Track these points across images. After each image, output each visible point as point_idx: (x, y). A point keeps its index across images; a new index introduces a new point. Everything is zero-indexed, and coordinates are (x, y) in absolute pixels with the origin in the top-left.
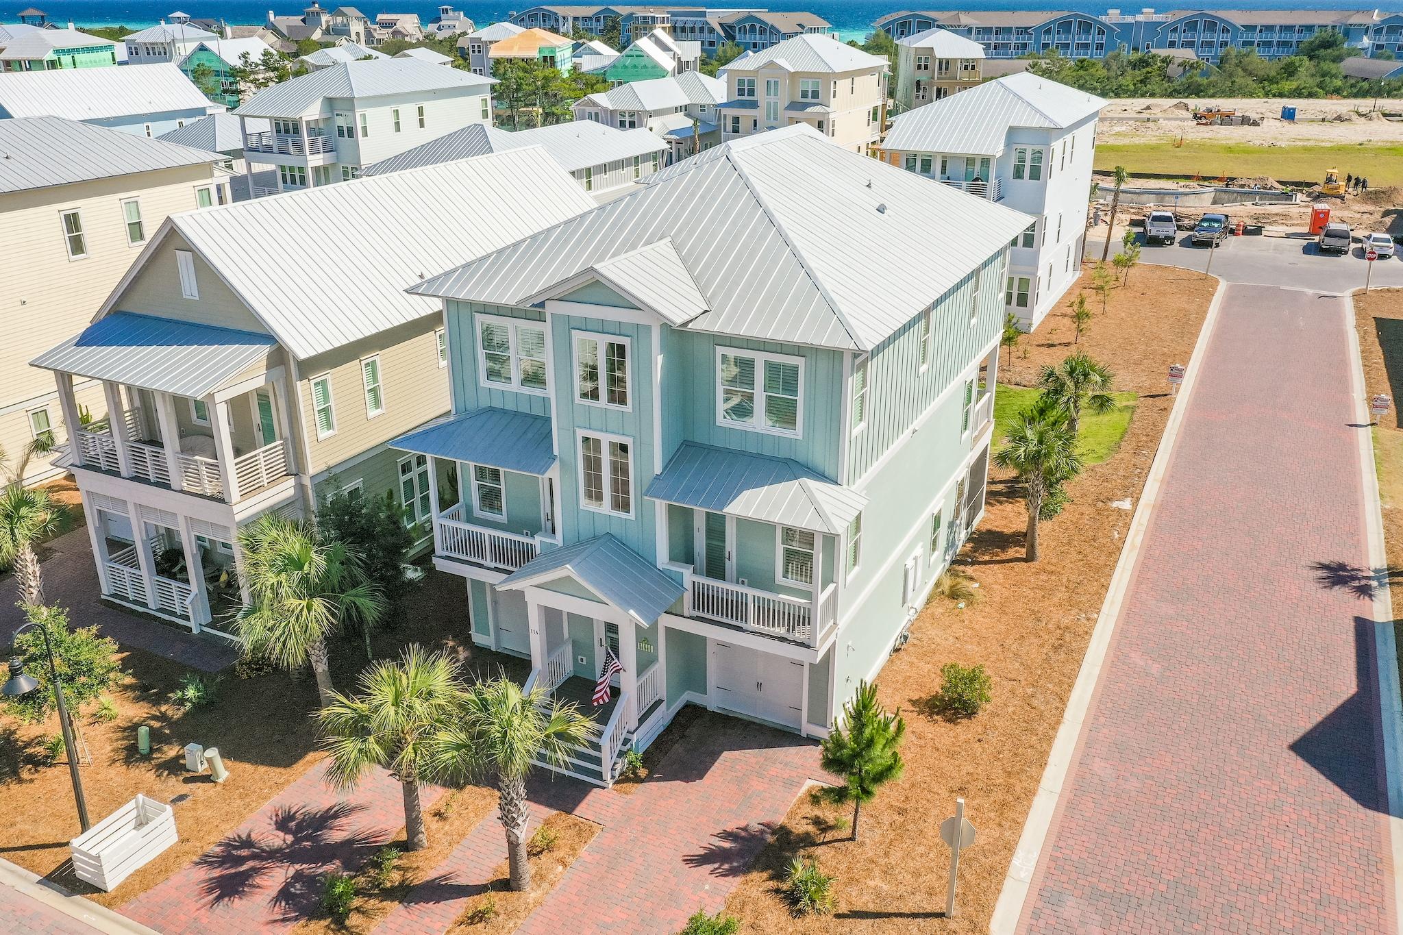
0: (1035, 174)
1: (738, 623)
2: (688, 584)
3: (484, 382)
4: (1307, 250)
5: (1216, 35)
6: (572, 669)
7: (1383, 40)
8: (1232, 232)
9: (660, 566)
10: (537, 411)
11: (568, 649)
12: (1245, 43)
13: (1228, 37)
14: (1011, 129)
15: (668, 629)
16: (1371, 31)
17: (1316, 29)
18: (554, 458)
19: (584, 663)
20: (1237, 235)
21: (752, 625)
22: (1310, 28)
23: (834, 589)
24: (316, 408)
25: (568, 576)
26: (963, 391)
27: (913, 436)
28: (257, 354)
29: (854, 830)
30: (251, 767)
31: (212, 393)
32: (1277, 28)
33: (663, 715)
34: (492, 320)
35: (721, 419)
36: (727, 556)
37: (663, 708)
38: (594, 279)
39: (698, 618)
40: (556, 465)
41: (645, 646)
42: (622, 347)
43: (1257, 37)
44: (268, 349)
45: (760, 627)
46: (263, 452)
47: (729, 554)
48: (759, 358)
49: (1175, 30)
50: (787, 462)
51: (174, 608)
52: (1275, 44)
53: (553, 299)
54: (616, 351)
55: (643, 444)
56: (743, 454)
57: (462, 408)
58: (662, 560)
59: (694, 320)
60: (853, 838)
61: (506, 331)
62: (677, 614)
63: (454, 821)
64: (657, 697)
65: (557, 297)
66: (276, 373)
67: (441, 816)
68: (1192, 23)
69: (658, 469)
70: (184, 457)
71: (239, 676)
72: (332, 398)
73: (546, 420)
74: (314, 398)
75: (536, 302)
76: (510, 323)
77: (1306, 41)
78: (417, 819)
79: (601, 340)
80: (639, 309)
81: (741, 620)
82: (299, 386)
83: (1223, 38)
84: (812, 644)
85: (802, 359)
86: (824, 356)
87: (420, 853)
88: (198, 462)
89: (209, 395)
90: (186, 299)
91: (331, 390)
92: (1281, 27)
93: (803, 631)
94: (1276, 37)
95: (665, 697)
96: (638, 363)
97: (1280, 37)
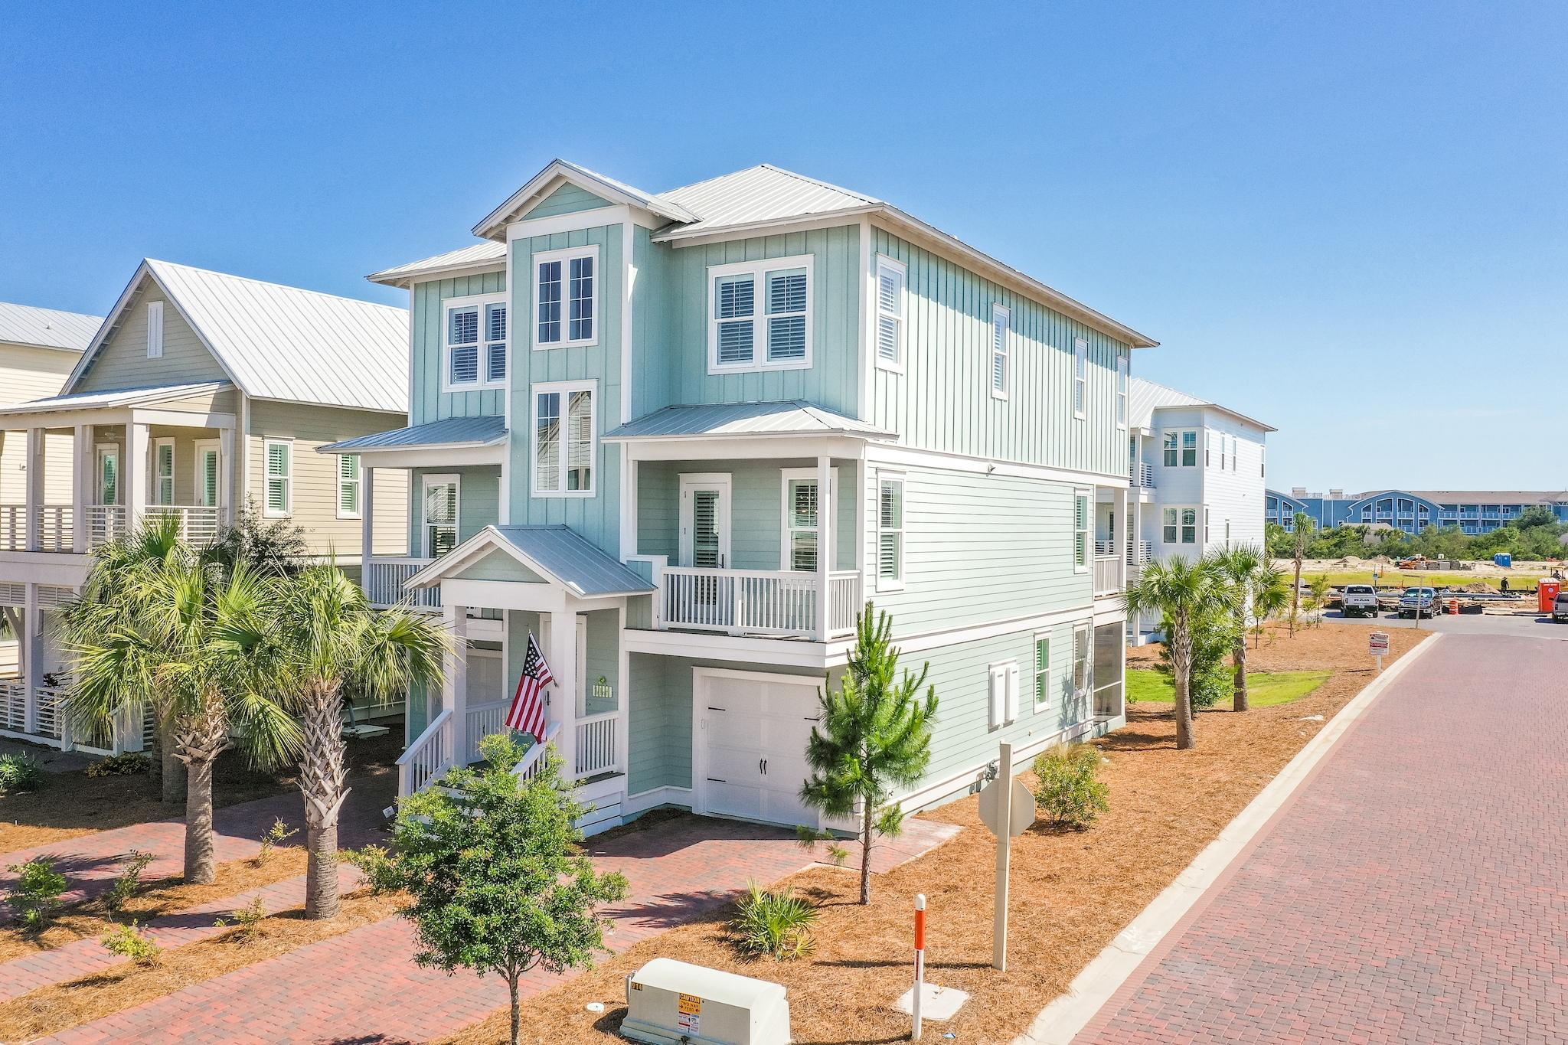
0: (1190, 458)
1: (724, 628)
2: (658, 580)
3: (448, 386)
4: (1537, 621)
5: (1413, 514)
8: (1446, 611)
9: (623, 560)
10: (488, 412)
12: (1446, 523)
13: (1426, 516)
14: (1157, 410)
17: (1523, 508)
18: (505, 432)
20: (1454, 613)
21: (738, 627)
22: (1516, 508)
23: (856, 577)
24: (267, 476)
25: (490, 543)
26: (1071, 499)
27: (990, 477)
28: (202, 389)
29: (864, 892)
30: (34, 829)
31: (130, 407)
32: (1480, 508)
33: (622, 798)
34: (461, 303)
35: (715, 367)
36: (720, 562)
37: (621, 784)
38: (559, 177)
39: (672, 630)
40: (507, 440)
41: (602, 689)
42: (588, 262)
43: (1459, 517)
44: (216, 386)
45: (751, 629)
46: (190, 511)
47: (723, 559)
48: (759, 271)
49: (1368, 509)
50: (792, 403)
51: (53, 729)
52: (1480, 523)
53: (515, 220)
54: (583, 267)
55: (608, 386)
56: (740, 404)
57: (419, 422)
58: (628, 548)
59: (679, 224)
60: (863, 902)
61: (475, 315)
62: (645, 627)
63: (270, 869)
64: (614, 768)
65: (521, 216)
66: (224, 420)
67: (255, 863)
68: (1386, 502)
69: (625, 417)
70: (94, 507)
71: (87, 774)
72: (292, 471)
73: (498, 417)
74: (267, 461)
75: (494, 224)
76: (478, 302)
77: (1514, 517)
78: (202, 839)
79: (565, 257)
80: (610, 204)
81: (726, 624)
82: (248, 440)
83: (1422, 516)
84: (818, 638)
85: (810, 257)
86: (836, 246)
87: (197, 886)
88: (107, 510)
89: (125, 409)
90: (150, 360)
91: (292, 462)
92: (1484, 506)
93: (807, 628)
94: (1479, 516)
95: (626, 771)
96: (605, 277)
97: (1484, 516)
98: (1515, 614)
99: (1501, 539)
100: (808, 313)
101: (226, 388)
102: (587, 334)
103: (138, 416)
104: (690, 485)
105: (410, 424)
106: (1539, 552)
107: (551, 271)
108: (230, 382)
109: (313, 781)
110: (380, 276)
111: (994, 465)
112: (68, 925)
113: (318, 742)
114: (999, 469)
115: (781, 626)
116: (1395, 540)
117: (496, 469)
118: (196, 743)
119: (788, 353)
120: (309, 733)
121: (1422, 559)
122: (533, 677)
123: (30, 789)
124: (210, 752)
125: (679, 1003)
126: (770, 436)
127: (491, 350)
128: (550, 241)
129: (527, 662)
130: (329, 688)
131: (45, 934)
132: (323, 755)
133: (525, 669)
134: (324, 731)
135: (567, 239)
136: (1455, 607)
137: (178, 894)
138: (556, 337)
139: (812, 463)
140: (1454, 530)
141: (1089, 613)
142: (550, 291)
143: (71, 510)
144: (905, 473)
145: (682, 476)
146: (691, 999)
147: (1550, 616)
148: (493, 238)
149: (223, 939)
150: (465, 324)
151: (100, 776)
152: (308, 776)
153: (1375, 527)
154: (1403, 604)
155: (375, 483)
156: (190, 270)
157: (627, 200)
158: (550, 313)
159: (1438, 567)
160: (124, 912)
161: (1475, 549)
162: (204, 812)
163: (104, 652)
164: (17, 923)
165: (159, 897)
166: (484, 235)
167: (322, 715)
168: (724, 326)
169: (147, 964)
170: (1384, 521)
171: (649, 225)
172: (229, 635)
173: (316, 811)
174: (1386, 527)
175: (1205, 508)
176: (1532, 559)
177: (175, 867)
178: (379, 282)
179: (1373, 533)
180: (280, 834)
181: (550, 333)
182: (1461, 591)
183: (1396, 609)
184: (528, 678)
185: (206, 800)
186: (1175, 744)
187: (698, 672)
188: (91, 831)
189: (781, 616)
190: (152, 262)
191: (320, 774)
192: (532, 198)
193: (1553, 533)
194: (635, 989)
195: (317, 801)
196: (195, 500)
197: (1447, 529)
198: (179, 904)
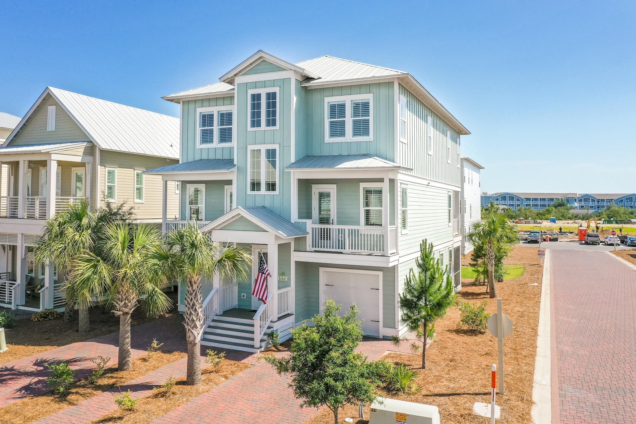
1: (340, 250)
2: (309, 230)
3: (199, 146)
5: (514, 202)
6: (237, 303)
7: (583, 204)
8: (545, 240)
9: (292, 221)
10: (226, 157)
11: (236, 289)
12: (527, 205)
13: (519, 203)
15: (297, 262)
16: (577, 200)
17: (555, 200)
18: (235, 166)
19: (245, 298)
20: (549, 241)
21: (347, 250)
22: (552, 200)
23: (395, 228)
24: (107, 184)
25: (239, 214)
26: (447, 196)
27: (428, 187)
28: (79, 145)
29: (424, 363)
30: (24, 347)
31: (50, 152)
32: (539, 199)
33: (293, 325)
34: (206, 110)
35: (328, 139)
36: (331, 222)
37: (292, 319)
38: (261, 58)
39: (315, 251)
40: (235, 169)
41: (282, 278)
42: (274, 94)
43: (531, 203)
44: (85, 144)
45: (353, 251)
46: (74, 199)
47: (333, 221)
48: (348, 100)
49: (497, 200)
50: (365, 155)
51: (5, 299)
52: (539, 205)
53: (239, 75)
54: (271, 97)
55: (285, 147)
56: (340, 156)
57: (185, 161)
58: (294, 217)
59: (313, 79)
60: (423, 367)
61: (213, 115)
62: (303, 250)
63: (153, 362)
64: (289, 312)
65: (241, 74)
66: (89, 159)
67: (144, 360)
68: (504, 197)
69: (293, 160)
70: (28, 197)
71: (33, 320)
72: (116, 182)
73: (231, 159)
74: (106, 178)
75: (230, 76)
76: (215, 110)
77: (552, 203)
78: (127, 349)
79: (263, 92)
80: (284, 70)
81: (342, 248)
82: (100, 169)
83: (518, 203)
84: (386, 254)
85: (371, 95)
86: (383, 91)
87: (126, 372)
88: (36, 199)
89: (48, 154)
90: (49, 132)
91: (116, 178)
92: (540, 199)
93: (380, 250)
94: (539, 203)
95: (294, 313)
96: (282, 101)
97: (541, 203)
98: (570, 241)
99: (549, 212)
100: (371, 118)
101: (90, 145)
102: (274, 124)
103: (54, 157)
104: (316, 189)
105: (180, 162)
106: (563, 217)
107: (256, 98)
108: (92, 142)
109: (192, 322)
110: (168, 98)
111: (430, 182)
112: (77, 393)
113: (194, 305)
114: (432, 184)
115: (367, 250)
116: (510, 212)
117: (230, 182)
118: (126, 306)
119: (361, 134)
120: (189, 300)
121: (523, 220)
122: (263, 273)
123: (9, 328)
124: (131, 309)
125: (395, 416)
126: (365, 169)
127: (220, 130)
128: (255, 85)
129: (261, 266)
130: (197, 280)
131: (68, 397)
132: (196, 310)
133: (260, 269)
134: (196, 299)
135: (264, 84)
136: (548, 239)
137: (119, 376)
138: (259, 125)
139: (381, 180)
140: (530, 208)
141: (452, 243)
142: (256, 106)
143: (6, 199)
144: (407, 185)
145: (313, 185)
146: (401, 414)
147: (584, 242)
148: (228, 83)
149: (156, 396)
150: (207, 120)
151: (39, 320)
152: (189, 320)
153: (501, 207)
154: (529, 238)
155: (168, 188)
156: (67, 92)
157: (293, 68)
158: (256, 115)
159: (529, 223)
160: (98, 385)
161: (540, 216)
162: (128, 337)
163: (88, 264)
164: (52, 393)
165: (112, 377)
166: (224, 81)
167: (195, 292)
168: (331, 122)
169: (130, 410)
170: (503, 205)
171: (300, 79)
172: (154, 257)
173: (193, 335)
174: (505, 207)
175: (465, 199)
176: (561, 220)
177: (113, 362)
178: (167, 100)
179: (501, 209)
180: (155, 346)
181: (256, 123)
182: (545, 232)
183: (526, 240)
184: (261, 274)
185: (129, 332)
186: (489, 296)
187: (321, 269)
188: (54, 347)
189: (367, 245)
190: (51, 88)
191: (195, 319)
192: (248, 66)
193: (567, 209)
194: (373, 411)
195: (193, 331)
196: (72, 194)
197: (527, 208)
198: (122, 380)
